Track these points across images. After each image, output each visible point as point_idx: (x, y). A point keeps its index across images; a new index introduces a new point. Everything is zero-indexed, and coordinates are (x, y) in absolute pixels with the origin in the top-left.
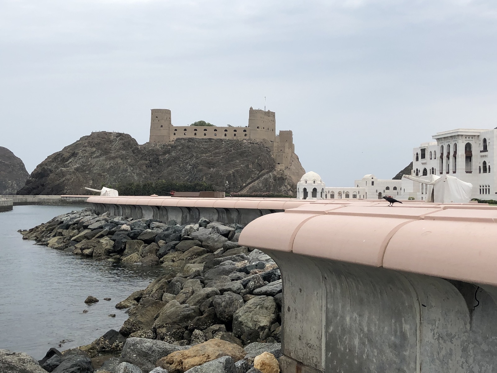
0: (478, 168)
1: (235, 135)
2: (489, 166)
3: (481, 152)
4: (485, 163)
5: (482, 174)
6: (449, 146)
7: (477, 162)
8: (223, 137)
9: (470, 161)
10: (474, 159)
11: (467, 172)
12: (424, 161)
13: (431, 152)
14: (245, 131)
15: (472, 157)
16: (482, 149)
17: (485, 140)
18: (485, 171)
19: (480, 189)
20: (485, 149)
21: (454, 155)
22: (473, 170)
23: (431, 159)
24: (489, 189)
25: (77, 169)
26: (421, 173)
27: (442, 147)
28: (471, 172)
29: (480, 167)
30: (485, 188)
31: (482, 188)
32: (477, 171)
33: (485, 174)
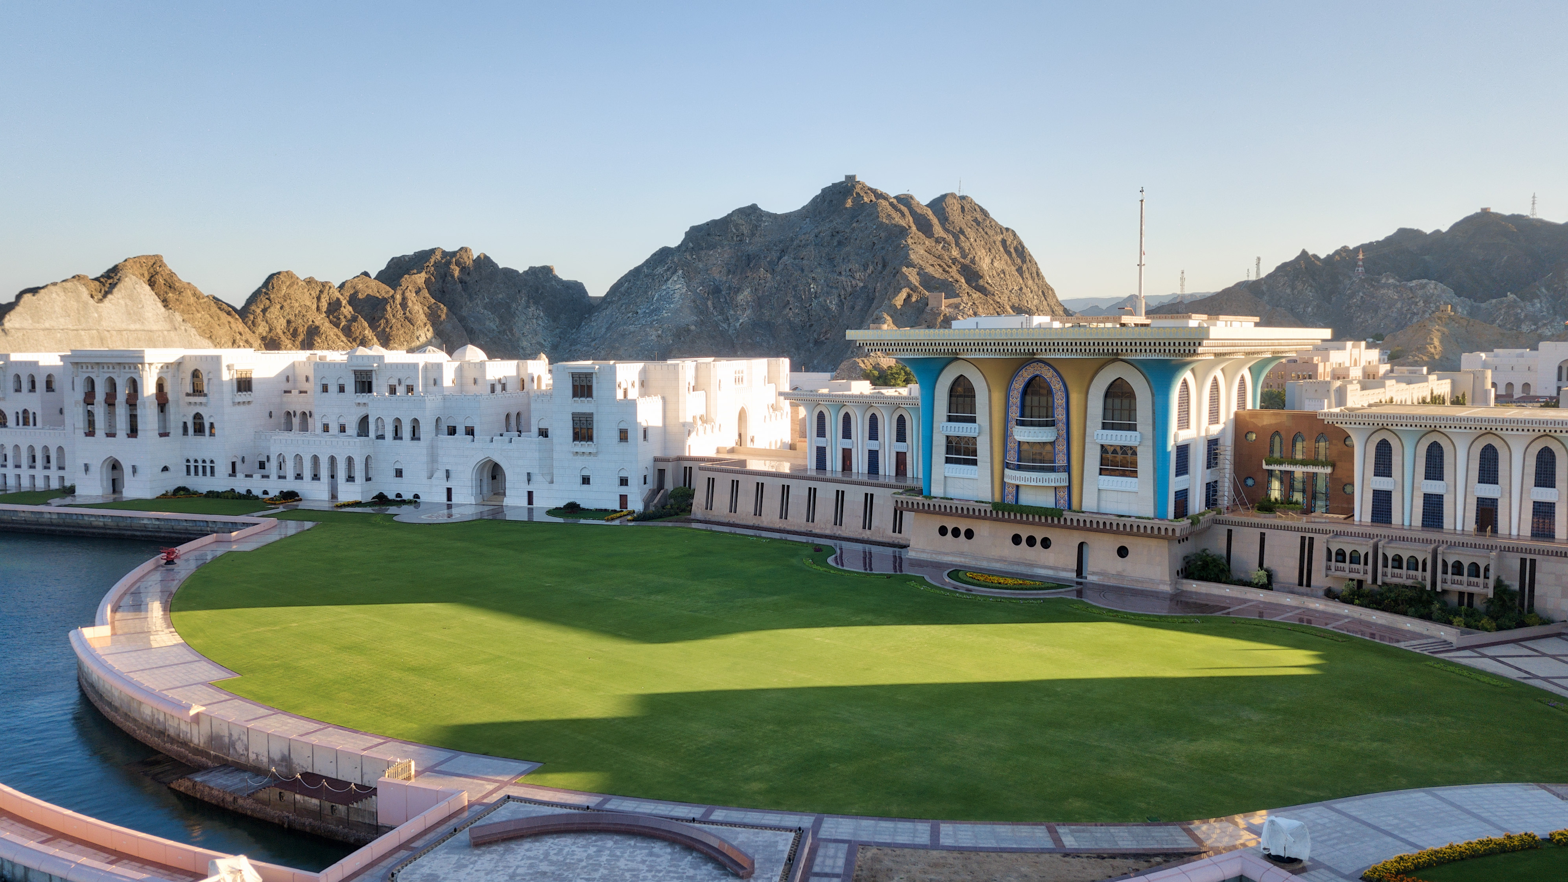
0: (181, 425)
2: (210, 423)
3: (188, 395)
4: (198, 417)
5: (192, 438)
6: (113, 382)
7: (178, 414)
9: (164, 413)
10: (171, 408)
11: (161, 435)
15: (167, 406)
16: (189, 390)
17: (196, 374)
18: (200, 431)
19: (188, 467)
20: (198, 390)
21: (127, 400)
22: (173, 433)
24: (212, 468)
27: (91, 379)
28: (167, 435)
29: (185, 423)
30: (200, 464)
31: (192, 464)
32: (181, 431)
33: (199, 438)
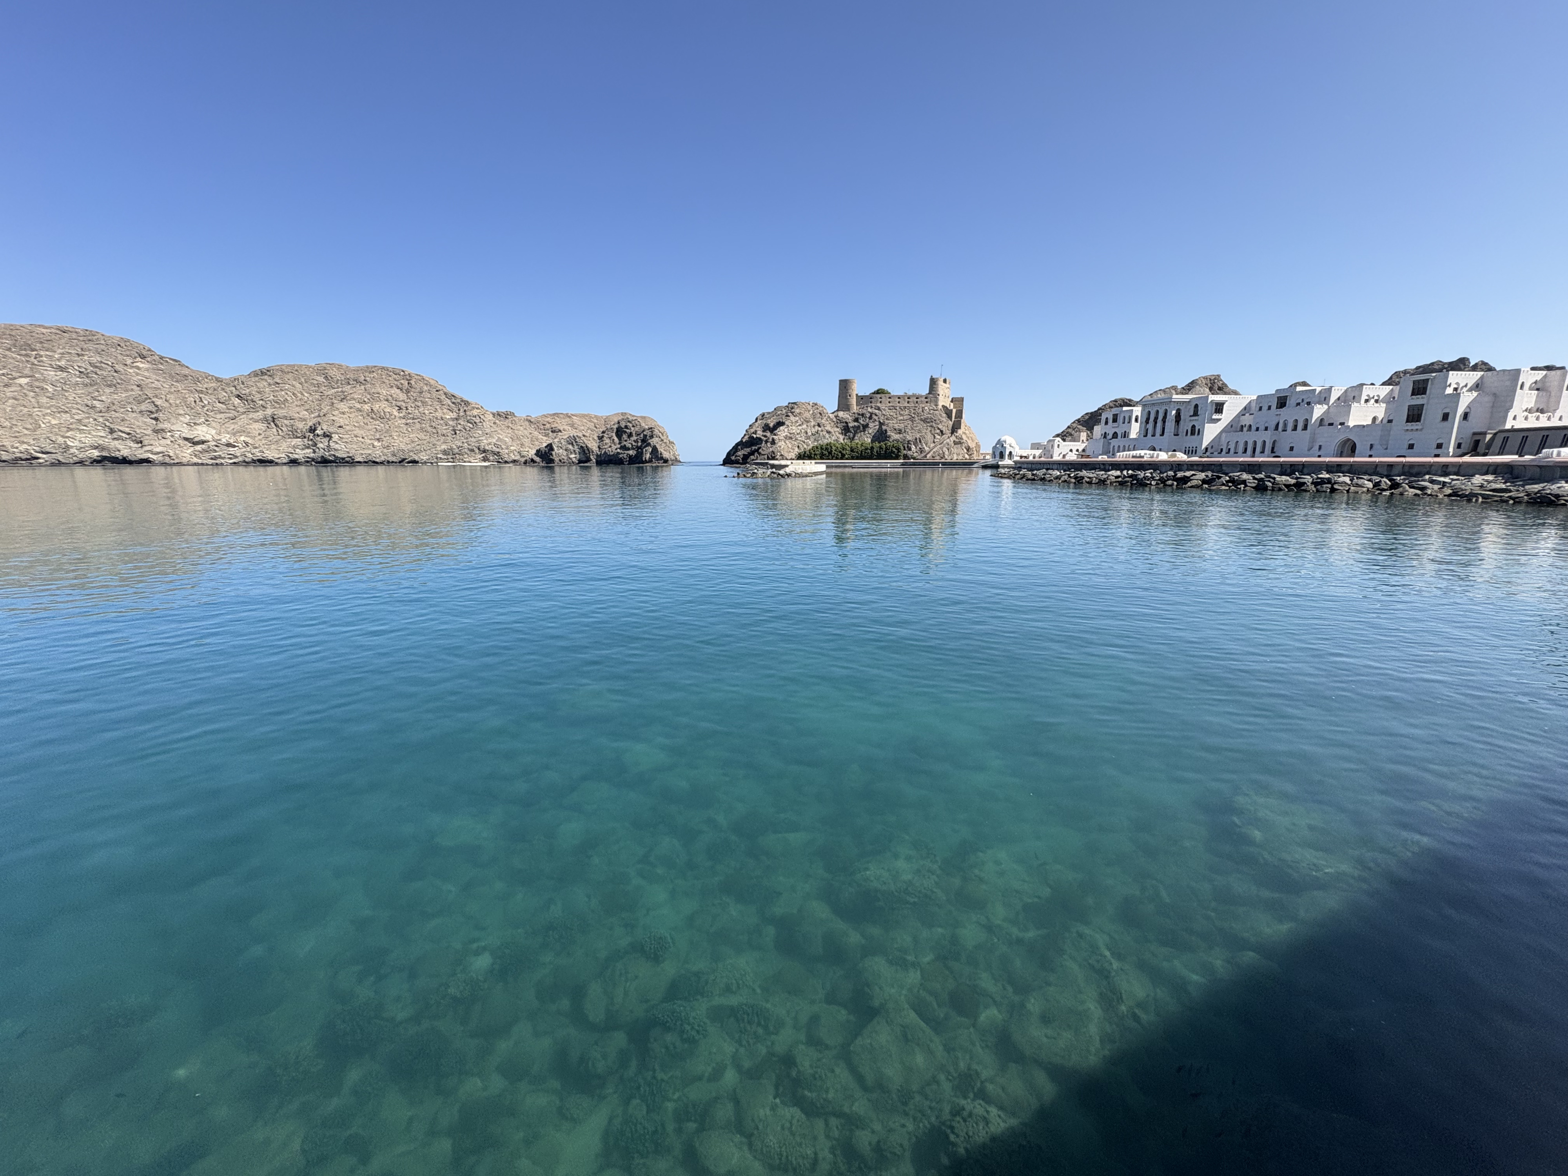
0: (1185, 431)
1: (917, 402)
2: (1199, 430)
3: (1191, 416)
4: (1194, 427)
5: (1189, 437)
6: (1158, 412)
7: (1185, 425)
8: (906, 405)
9: (1178, 424)
10: (1182, 422)
11: (1175, 435)
12: (1115, 425)
13: (1124, 417)
14: (926, 398)
15: (1180, 422)
16: (1192, 413)
17: (1196, 406)
18: (1193, 433)
19: (1185, 450)
20: (1196, 414)
21: (1162, 419)
22: (1180, 434)
23: (1124, 423)
24: (1196, 450)
25: (786, 437)
26: (1110, 436)
27: (1149, 413)
28: (1177, 435)
29: (1187, 430)
30: (1191, 449)
31: (1187, 449)
32: (1185, 433)
33: (1193, 437)
